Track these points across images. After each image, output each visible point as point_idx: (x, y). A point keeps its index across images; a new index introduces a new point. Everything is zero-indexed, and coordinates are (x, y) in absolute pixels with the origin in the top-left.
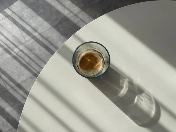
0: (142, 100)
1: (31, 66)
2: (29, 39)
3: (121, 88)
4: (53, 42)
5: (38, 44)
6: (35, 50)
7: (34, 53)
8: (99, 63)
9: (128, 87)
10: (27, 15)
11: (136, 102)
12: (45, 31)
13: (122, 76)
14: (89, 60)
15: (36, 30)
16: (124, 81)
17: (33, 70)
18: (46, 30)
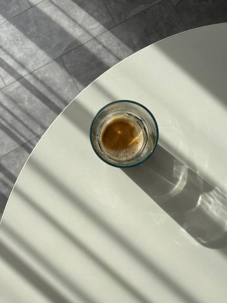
0: (210, 203)
1: (16, 130)
2: (11, 82)
3: (175, 180)
4: (54, 88)
5: (28, 92)
6: (23, 102)
7: (20, 108)
8: (137, 138)
9: (186, 180)
10: (7, 38)
11: (200, 206)
12: (39, 68)
13: (176, 159)
14: (119, 132)
15: (23, 66)
16: (180, 169)
17: (19, 137)
18: (42, 65)
